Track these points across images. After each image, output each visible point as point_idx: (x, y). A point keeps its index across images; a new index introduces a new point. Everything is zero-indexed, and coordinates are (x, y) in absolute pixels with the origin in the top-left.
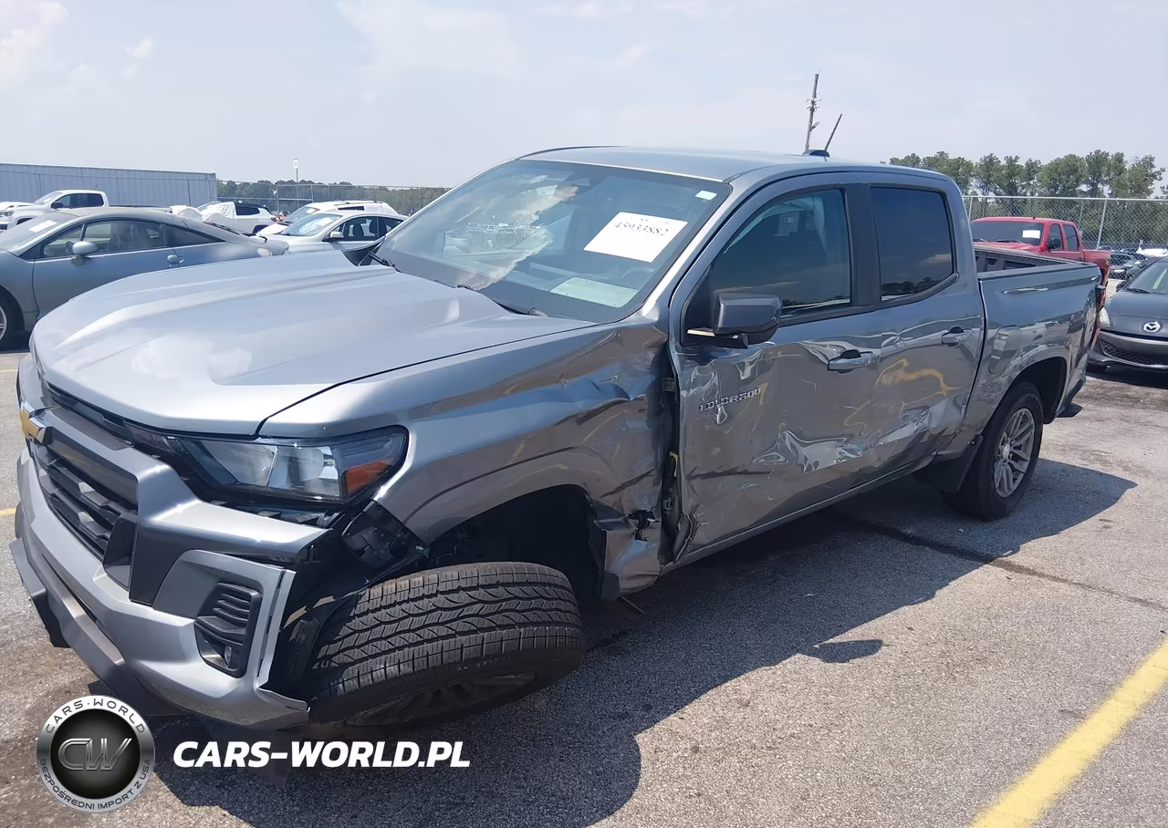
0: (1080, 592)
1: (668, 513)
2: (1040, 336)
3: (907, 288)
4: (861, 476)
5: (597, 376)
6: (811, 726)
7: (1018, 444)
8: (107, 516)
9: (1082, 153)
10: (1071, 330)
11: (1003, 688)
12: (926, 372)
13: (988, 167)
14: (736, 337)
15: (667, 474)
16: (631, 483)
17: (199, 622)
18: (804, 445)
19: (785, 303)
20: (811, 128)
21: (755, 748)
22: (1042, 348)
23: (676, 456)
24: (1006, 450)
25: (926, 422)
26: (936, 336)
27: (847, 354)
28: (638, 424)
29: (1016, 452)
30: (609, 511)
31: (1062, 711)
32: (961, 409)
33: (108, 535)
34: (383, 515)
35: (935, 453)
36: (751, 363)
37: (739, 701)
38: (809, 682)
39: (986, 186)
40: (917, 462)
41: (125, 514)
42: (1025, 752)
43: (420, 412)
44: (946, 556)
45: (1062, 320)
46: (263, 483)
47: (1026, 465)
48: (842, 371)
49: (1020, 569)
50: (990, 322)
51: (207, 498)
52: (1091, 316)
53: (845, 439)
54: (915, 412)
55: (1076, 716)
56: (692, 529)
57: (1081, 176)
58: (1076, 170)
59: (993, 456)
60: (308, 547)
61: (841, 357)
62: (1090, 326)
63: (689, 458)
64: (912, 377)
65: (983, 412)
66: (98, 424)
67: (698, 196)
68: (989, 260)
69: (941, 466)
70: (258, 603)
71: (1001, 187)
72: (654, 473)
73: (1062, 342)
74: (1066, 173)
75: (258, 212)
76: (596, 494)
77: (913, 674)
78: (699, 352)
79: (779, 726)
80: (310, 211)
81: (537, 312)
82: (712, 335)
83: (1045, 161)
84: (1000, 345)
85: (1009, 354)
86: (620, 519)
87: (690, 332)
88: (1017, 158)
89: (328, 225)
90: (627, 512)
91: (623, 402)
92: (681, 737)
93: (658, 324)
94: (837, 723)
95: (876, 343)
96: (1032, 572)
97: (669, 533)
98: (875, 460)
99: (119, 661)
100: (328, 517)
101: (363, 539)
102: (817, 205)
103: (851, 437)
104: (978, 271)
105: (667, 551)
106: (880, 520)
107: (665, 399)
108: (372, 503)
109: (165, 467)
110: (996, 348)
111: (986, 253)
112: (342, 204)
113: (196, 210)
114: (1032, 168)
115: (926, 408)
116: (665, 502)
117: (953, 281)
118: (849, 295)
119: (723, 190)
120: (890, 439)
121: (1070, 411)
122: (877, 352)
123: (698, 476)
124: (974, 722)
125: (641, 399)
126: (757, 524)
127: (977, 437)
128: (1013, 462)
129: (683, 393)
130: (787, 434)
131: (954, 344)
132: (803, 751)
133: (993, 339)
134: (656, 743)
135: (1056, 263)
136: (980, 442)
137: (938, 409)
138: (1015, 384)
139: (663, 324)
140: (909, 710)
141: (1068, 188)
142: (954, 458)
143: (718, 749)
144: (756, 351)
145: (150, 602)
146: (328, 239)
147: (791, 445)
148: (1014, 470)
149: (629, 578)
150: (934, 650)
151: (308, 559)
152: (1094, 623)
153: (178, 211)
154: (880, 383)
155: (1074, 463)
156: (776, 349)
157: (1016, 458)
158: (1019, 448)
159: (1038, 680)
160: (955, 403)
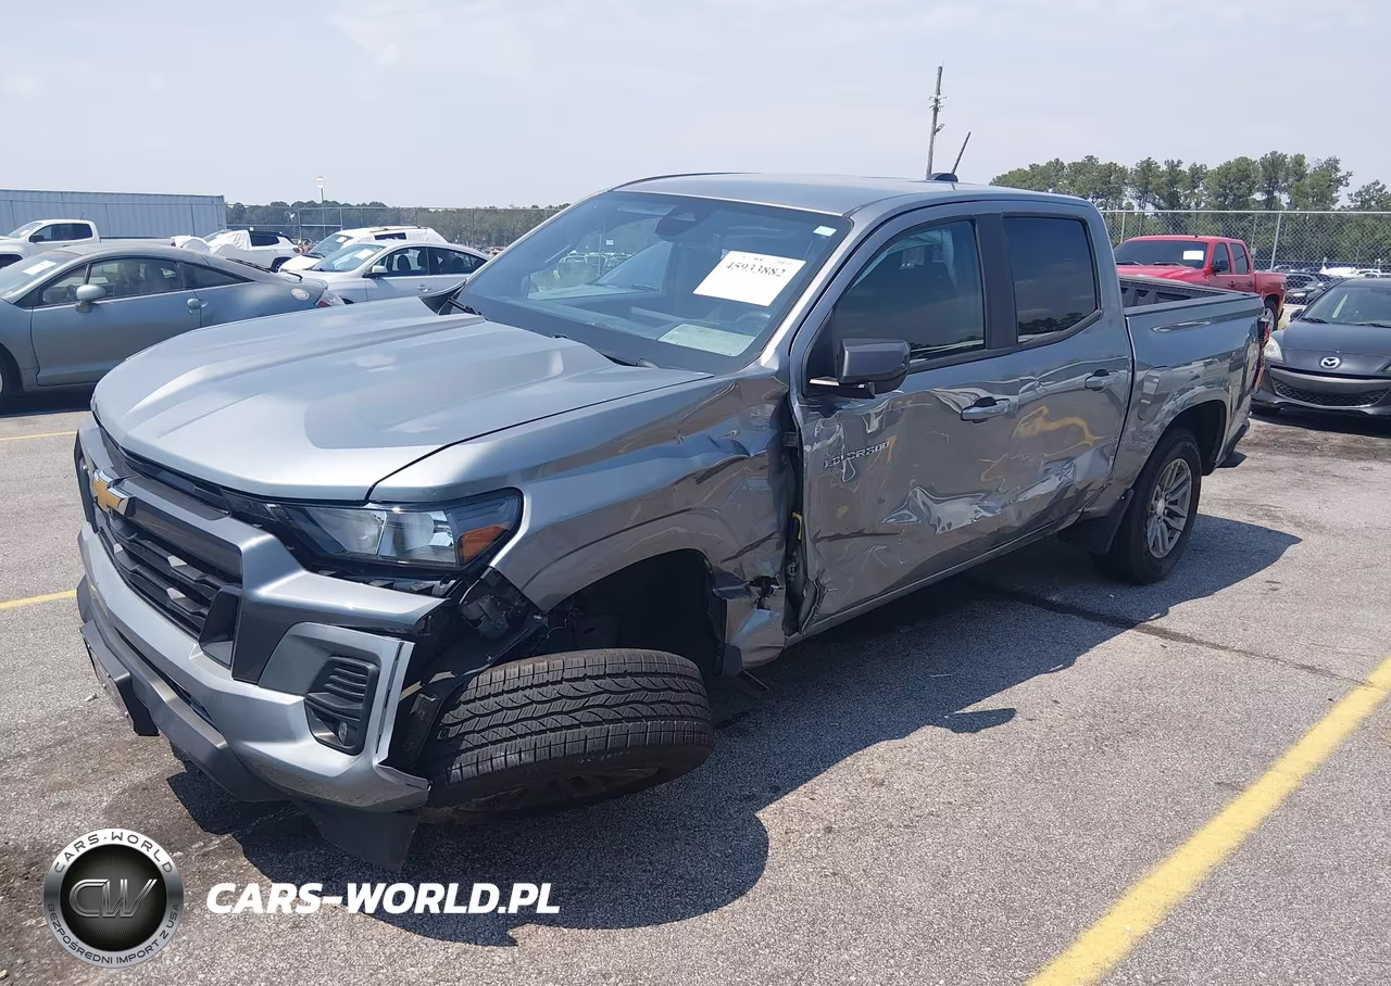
0: (1242, 659)
1: (792, 579)
2: (1197, 377)
3: (1049, 325)
4: (999, 537)
5: (715, 432)
6: (951, 803)
7: (1173, 499)
8: (204, 591)
9: (1256, 155)
10: (1232, 369)
11: (1155, 761)
12: (1069, 421)
13: (1145, 173)
14: (862, 386)
15: (791, 537)
16: (753, 547)
17: (309, 699)
18: (937, 502)
19: (913, 346)
20: (935, 131)
21: (892, 827)
22: (1199, 389)
23: (800, 518)
24: (1161, 505)
25: (1070, 476)
26: (1080, 379)
27: (981, 402)
28: (759, 484)
29: (1172, 507)
30: (729, 578)
31: (1219, 783)
32: (1108, 460)
33: (205, 611)
34: (500, 581)
35: (1080, 510)
36: (877, 415)
37: (874, 781)
38: (947, 759)
39: (1144, 194)
40: (1062, 519)
41: (225, 588)
42: (1178, 825)
43: (532, 473)
44: (1095, 624)
45: (1223, 357)
46: (373, 551)
47: (1183, 522)
48: (975, 421)
49: (1175, 637)
50: (1138, 363)
51: (314, 569)
52: (1253, 352)
53: (983, 495)
54: (1059, 464)
55: (1234, 788)
56: (818, 598)
57: (1254, 182)
58: (1248, 176)
59: (1146, 514)
60: (425, 617)
61: (974, 406)
62: (1252, 364)
63: (813, 518)
64: (1054, 426)
65: (1134, 462)
66: (188, 493)
67: (816, 231)
68: (1138, 292)
69: (1087, 524)
70: (376, 676)
71: (1162, 197)
72: (776, 535)
73: (1223, 383)
74: (1236, 180)
75: (278, 242)
76: (714, 560)
77: (1059, 748)
78: (825, 404)
79: (916, 804)
80: (341, 240)
81: (646, 364)
82: (837, 384)
83: (1213, 164)
84: (1150, 388)
85: (1160, 398)
86: (740, 587)
87: (812, 381)
88: (1180, 162)
89: (369, 258)
90: (749, 578)
91: (742, 459)
92: (814, 818)
93: (777, 373)
94: (978, 800)
95: (1012, 389)
96: (1190, 640)
97: (794, 601)
98: (1014, 520)
99: (221, 744)
100: (444, 585)
101: (478, 608)
102: (946, 238)
103: (989, 493)
104: (1125, 306)
105: (792, 621)
106: (1021, 587)
107: (787, 454)
108: (489, 569)
109: (269, 537)
110: (1145, 391)
111: (1135, 283)
112: (380, 231)
113: (202, 240)
114: (1197, 174)
115: (1070, 459)
116: (790, 566)
117: (1098, 318)
118: (982, 336)
119: (843, 225)
120: (1030, 494)
121: (1232, 460)
122: (1014, 399)
123: (823, 538)
124: (1124, 796)
125: (763, 455)
126: (886, 591)
127: (1127, 490)
128: (1168, 519)
129: (807, 448)
130: (918, 491)
131: (1100, 388)
132: (943, 829)
133: (1142, 381)
134: (787, 824)
135: (1215, 294)
136: (1130, 497)
137: (1083, 461)
138: (1168, 431)
139: (783, 373)
140: (1054, 785)
141: (1240, 197)
142: (1103, 514)
143: (853, 829)
144: (883, 401)
145: (256, 681)
146: (369, 275)
147: (923, 502)
148: (1169, 528)
149: (753, 651)
150: (1082, 725)
151: (424, 631)
152: (1255, 692)
153: (182, 243)
154: (1018, 433)
155: (1239, 520)
156: (904, 398)
157: (1171, 514)
158: (1174, 503)
159: (1194, 752)
160: (1102, 454)
